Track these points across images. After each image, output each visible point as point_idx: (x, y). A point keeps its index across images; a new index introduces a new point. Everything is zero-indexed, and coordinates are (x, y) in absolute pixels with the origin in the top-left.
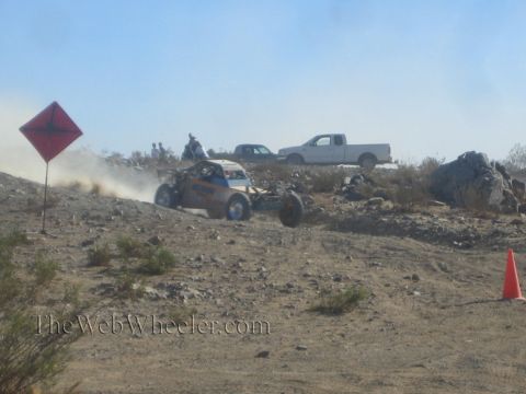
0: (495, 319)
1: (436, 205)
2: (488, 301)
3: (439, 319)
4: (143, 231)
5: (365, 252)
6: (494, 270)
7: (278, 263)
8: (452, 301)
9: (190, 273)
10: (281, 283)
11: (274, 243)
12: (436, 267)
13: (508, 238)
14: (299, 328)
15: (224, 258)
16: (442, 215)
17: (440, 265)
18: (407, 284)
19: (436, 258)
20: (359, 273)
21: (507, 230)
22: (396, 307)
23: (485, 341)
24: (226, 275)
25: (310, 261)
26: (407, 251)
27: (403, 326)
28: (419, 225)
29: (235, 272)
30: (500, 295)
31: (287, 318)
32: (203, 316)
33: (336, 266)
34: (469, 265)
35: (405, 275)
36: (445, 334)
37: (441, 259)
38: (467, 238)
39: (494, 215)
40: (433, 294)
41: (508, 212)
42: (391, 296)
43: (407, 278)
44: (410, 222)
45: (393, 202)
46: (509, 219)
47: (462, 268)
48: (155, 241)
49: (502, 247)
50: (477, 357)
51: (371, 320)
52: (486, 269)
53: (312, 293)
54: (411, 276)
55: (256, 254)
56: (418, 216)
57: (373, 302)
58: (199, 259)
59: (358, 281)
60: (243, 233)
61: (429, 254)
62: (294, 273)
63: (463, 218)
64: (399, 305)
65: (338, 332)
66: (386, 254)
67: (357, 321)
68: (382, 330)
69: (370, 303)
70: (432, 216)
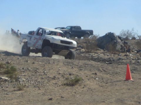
0: (124, 87)
1: (99, 50)
2: (121, 81)
3: (106, 87)
4: (3, 60)
5: (78, 66)
6: (121, 71)
7: (49, 70)
8: (109, 81)
9: (21, 73)
10: (52, 76)
11: (48, 63)
12: (102, 70)
13: (123, 61)
14: (60, 91)
15: (31, 68)
16: (101, 53)
17: (103, 69)
18: (93, 76)
19: (102, 67)
20: (77, 72)
21: (123, 58)
22: (91, 83)
23: (122, 94)
24: (33, 74)
25: (60, 69)
26: (91, 65)
27: (95, 89)
28: (94, 57)
29: (36, 73)
30: (124, 79)
31: (56, 88)
32: (28, 87)
33: (69, 70)
34: (112, 69)
35: (92, 73)
36: (109, 92)
37: (103, 68)
38: (110, 61)
39: (118, 53)
40: (102, 79)
41: (122, 52)
42: (89, 80)
43: (93, 74)
44: (91, 56)
45: (85, 49)
46: (123, 54)
47: (110, 70)
48: (8, 63)
49: (122, 63)
50: (121, 99)
51: (83, 88)
52: (118, 71)
53: (62, 79)
54: (94, 73)
55: (42, 67)
56: (93, 54)
57: (83, 82)
58: (23, 69)
59: (77, 75)
60: (36, 60)
61: (99, 66)
62: (55, 73)
63: (108, 54)
64: (92, 83)
65: (73, 92)
66: (85, 66)
67: (79, 88)
68: (88, 91)
69: (82, 82)
70: (98, 54)
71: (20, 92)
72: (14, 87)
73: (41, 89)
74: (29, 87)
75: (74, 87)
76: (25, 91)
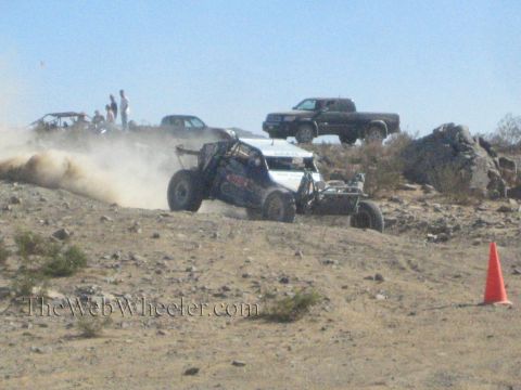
0: (474, 327)
1: (407, 189)
2: (466, 306)
3: (407, 328)
4: (47, 223)
5: (318, 247)
6: (476, 268)
7: (211, 262)
8: (423, 306)
9: (105, 274)
10: (215, 286)
11: (207, 237)
12: (405, 265)
13: (492, 230)
14: (236, 339)
15: (146, 256)
16: (414, 201)
17: (409, 262)
18: (369, 285)
19: (405, 254)
20: (311, 273)
21: (492, 219)
22: (355, 314)
24: (148, 277)
25: (251, 258)
26: (369, 245)
27: (363, 335)
29: (159, 272)
30: (481, 299)
31: (222, 328)
32: (119, 325)
33: (284, 264)
34: (444, 262)
35: (366, 275)
37: (412, 256)
38: (444, 230)
39: (477, 201)
40: (400, 298)
41: (493, 198)
42: (348, 301)
43: (370, 278)
46: (496, 205)
47: (436, 265)
48: (61, 235)
51: (323, 329)
52: (465, 267)
53: (252, 298)
54: (373, 276)
55: (185, 250)
56: (384, 203)
57: (327, 307)
58: (115, 257)
59: (310, 283)
60: (169, 225)
61: (397, 249)
62: (232, 273)
63: (439, 206)
64: (359, 311)
65: (283, 344)
66: (345, 250)
67: (308, 331)
68: (337, 342)
69: (324, 309)
70: (401, 203)
71: (89, 343)
72: (70, 326)
73: (165, 332)
74: (124, 325)
75: (288, 325)
76: (107, 340)
